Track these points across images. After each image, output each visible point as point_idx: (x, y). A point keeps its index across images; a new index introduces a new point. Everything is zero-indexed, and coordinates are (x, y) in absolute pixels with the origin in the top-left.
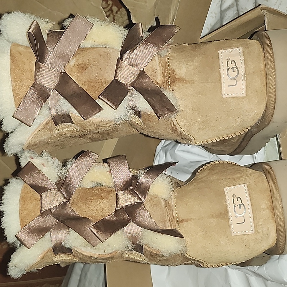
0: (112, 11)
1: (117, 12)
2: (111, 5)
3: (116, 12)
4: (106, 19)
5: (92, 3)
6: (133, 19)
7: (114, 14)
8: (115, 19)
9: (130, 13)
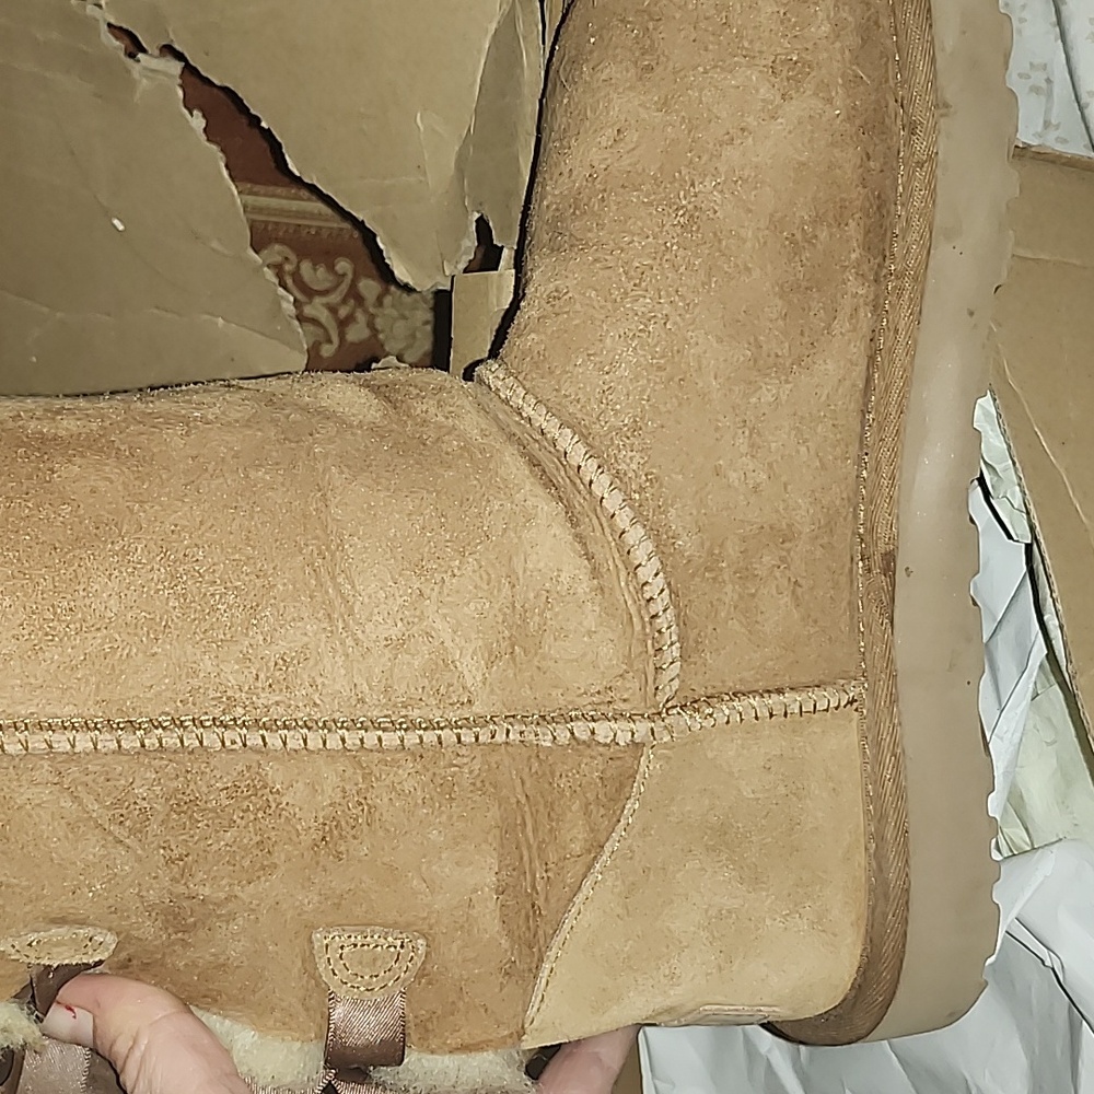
0: (360, 300)
1: (379, 302)
2: (350, 276)
3: (375, 298)
4: (282, 297)
5: (215, 244)
6: (390, 258)
7: (371, 310)
8: (379, 328)
9: (375, 236)
